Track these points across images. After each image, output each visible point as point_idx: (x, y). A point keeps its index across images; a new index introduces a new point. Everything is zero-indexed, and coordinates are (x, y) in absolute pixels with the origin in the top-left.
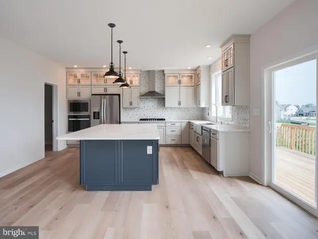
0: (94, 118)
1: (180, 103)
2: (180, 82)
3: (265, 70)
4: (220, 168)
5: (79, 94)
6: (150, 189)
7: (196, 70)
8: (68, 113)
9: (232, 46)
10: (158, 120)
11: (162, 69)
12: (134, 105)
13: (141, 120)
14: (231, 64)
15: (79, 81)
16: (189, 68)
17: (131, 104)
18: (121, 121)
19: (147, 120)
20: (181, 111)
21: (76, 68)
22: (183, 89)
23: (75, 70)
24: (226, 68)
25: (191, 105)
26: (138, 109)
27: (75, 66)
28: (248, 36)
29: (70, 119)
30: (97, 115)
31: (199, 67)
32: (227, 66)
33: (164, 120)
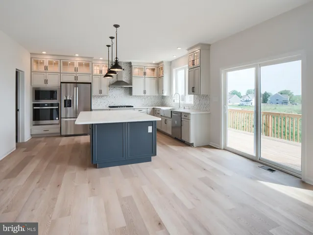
0: (65, 106)
1: (145, 92)
2: (145, 74)
3: (222, 71)
4: (192, 141)
5: (46, 81)
6: (150, 160)
7: (158, 64)
8: (33, 101)
9: (199, 51)
10: (127, 107)
11: (129, 61)
12: (104, 93)
13: (110, 107)
14: (198, 64)
15: (46, 68)
16: (154, 62)
17: (101, 92)
18: (92, 108)
19: (117, 107)
20: (145, 99)
21: (44, 54)
22: (147, 80)
23: (42, 57)
24: (192, 66)
25: (155, 93)
26: (105, 97)
27: (44, 53)
28: (209, 45)
29: (34, 108)
30: (68, 103)
31: (162, 62)
32: (194, 65)
33: (133, 107)
